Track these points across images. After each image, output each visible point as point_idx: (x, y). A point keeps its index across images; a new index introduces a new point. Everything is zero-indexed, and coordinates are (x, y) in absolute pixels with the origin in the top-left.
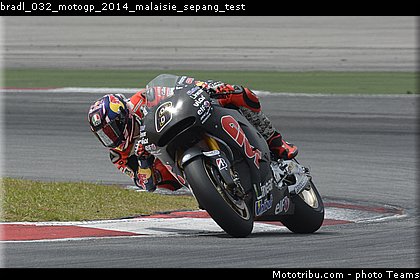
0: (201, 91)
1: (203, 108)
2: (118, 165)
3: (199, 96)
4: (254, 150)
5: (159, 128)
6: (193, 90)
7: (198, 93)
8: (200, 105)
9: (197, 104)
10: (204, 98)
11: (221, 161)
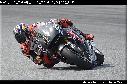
0: (56, 24)
2: (25, 54)
3: (57, 26)
5: (47, 43)
6: (53, 25)
7: (56, 26)
9: (57, 29)
10: (59, 26)
11: (72, 45)
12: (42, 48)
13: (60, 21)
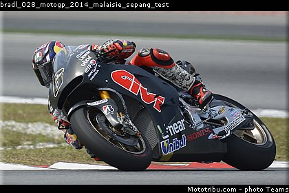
1: (89, 67)
3: (86, 57)
4: (156, 97)
5: (56, 93)
6: (82, 53)
8: (87, 64)
9: (84, 64)
10: (90, 58)
11: (108, 107)
13: (107, 48)
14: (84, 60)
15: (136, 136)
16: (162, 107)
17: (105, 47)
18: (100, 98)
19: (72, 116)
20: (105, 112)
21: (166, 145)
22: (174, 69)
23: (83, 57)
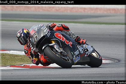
0: (46, 27)
1: (47, 32)
2: (27, 55)
4: (69, 42)
5: (35, 42)
6: (43, 27)
7: (45, 28)
8: (46, 31)
10: (47, 29)
11: (56, 46)
12: (32, 47)
13: (51, 25)
14: (45, 30)
15: (66, 56)
16: (72, 45)
17: (50, 25)
18: (52, 43)
19: (45, 50)
20: (55, 48)
21: (75, 59)
22: (70, 31)
23: (44, 29)
